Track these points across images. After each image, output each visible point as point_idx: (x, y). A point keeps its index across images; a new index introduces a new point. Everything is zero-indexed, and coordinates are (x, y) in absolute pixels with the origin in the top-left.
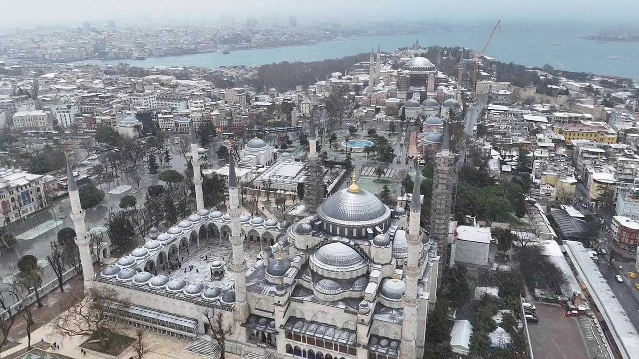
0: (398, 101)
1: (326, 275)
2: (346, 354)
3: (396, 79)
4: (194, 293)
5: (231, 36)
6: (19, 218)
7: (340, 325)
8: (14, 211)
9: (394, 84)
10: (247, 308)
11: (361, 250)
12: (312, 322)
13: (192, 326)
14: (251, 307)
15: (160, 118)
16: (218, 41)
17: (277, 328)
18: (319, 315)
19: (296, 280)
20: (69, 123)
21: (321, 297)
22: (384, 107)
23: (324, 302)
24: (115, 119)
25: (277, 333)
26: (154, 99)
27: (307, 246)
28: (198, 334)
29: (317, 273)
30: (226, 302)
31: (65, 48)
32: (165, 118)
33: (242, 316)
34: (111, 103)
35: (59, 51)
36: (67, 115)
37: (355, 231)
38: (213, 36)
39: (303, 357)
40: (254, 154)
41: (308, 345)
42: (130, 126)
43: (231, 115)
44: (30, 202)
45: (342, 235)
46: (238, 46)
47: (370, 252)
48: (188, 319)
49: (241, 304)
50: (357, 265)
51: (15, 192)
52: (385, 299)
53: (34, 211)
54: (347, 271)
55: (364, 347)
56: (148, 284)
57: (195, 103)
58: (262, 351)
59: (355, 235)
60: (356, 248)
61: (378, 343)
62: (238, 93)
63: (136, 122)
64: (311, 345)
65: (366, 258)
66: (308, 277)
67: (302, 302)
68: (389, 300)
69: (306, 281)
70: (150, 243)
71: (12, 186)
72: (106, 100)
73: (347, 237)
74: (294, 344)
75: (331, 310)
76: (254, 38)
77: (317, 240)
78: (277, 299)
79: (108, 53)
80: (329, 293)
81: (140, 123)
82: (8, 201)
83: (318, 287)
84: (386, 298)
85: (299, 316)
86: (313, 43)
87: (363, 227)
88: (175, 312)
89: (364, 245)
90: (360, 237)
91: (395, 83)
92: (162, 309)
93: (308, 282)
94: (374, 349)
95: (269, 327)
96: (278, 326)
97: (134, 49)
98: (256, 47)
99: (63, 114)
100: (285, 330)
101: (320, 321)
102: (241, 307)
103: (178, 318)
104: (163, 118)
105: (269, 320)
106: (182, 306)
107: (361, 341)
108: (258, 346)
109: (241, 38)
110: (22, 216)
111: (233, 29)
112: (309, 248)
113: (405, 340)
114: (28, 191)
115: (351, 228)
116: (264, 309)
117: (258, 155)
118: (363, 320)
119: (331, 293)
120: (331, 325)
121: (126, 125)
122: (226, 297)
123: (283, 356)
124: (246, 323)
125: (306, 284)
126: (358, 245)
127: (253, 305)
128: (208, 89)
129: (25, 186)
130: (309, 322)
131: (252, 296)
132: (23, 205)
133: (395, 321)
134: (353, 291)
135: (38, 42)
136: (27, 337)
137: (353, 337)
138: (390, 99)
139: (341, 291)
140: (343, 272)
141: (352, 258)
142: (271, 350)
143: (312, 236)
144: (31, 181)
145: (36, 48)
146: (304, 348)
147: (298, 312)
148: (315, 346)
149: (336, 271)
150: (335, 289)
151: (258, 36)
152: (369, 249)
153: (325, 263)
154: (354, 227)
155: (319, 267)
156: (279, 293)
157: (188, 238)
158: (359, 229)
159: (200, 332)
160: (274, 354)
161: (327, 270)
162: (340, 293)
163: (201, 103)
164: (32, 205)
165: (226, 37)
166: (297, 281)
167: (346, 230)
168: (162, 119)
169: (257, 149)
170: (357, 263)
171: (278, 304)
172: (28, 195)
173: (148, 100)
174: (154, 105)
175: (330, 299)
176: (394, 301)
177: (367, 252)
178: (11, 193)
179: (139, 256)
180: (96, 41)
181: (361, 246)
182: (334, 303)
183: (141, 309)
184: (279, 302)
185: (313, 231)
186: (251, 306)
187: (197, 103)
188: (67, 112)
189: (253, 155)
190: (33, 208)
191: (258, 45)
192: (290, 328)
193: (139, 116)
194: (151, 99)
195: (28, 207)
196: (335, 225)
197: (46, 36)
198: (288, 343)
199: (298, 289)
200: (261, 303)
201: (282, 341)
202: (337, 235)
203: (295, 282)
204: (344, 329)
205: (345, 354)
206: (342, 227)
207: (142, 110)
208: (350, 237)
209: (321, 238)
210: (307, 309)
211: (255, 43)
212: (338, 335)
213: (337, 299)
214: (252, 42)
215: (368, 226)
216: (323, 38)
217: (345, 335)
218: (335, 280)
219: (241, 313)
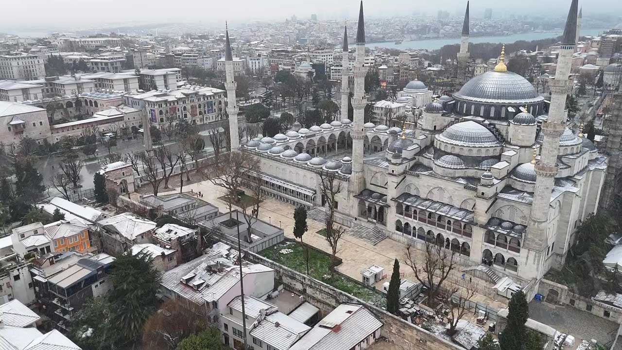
0: (597, 68)
1: (449, 151)
2: (460, 235)
3: (598, 44)
4: (317, 165)
5: (420, 28)
6: (203, 123)
7: (457, 204)
8: (199, 116)
9: (595, 51)
10: (362, 180)
11: (497, 130)
12: (426, 200)
13: (311, 194)
14: (367, 182)
15: (332, 69)
16: (406, 32)
17: (389, 202)
18: (435, 191)
19: (416, 157)
20: (257, 66)
21: (439, 171)
22: (577, 74)
23: (442, 177)
24: (294, 68)
25: (388, 206)
26: (330, 57)
27: (435, 127)
28: (315, 205)
29: (440, 149)
30: (344, 173)
31: (274, 36)
32: (336, 69)
33: (356, 188)
34: (293, 57)
35: (269, 38)
36: (257, 62)
37: (493, 110)
38: (402, 27)
39: (413, 236)
40: (412, 95)
41: (419, 222)
42: (305, 72)
43: (399, 71)
44: (213, 112)
45: (477, 114)
46: (425, 36)
47: (507, 133)
48: (308, 188)
49: (356, 175)
50: (488, 143)
51: (202, 99)
52: (516, 180)
53: (214, 120)
54: (475, 147)
55: (482, 226)
56: (279, 156)
57: (366, 60)
58: (372, 226)
59: (492, 115)
60: (492, 128)
61: (500, 225)
62: (412, 58)
63: (310, 69)
64: (421, 223)
65: (502, 139)
66: (430, 155)
67: (418, 176)
68: (522, 182)
69: (427, 159)
70: (291, 133)
71: (200, 94)
72: (290, 55)
73: (481, 117)
74: (404, 220)
75: (450, 186)
76: (442, 29)
77: (447, 120)
78: (391, 167)
79: (307, 39)
80: (449, 167)
81: (314, 70)
82: (196, 106)
83: (438, 162)
84: (518, 179)
85: (413, 192)
86: (507, 35)
87: (503, 105)
88: (298, 183)
89: (501, 125)
90: (498, 117)
91: (597, 49)
92: (287, 179)
93: (428, 158)
94: (492, 229)
95: (381, 201)
96: (389, 198)
97: (328, 37)
98: (443, 38)
99: (254, 61)
100: (396, 203)
101: (435, 199)
102: (355, 178)
103: (300, 188)
104: (335, 69)
105: (382, 195)
106: (305, 176)
107: (478, 219)
108: (369, 221)
109: (430, 29)
110: (205, 122)
111: (423, 21)
112: (436, 129)
113: (533, 221)
114: (212, 101)
115: (488, 106)
116: (380, 185)
117: (415, 97)
118: (483, 194)
119: (452, 168)
120: (448, 205)
121: (301, 71)
122: (344, 169)
123: (393, 233)
124: (359, 195)
125: (425, 162)
126: (494, 125)
127: (368, 180)
128: (383, 56)
129: (210, 96)
130: (424, 200)
131: (369, 169)
132: (207, 113)
133: (524, 201)
134: (478, 169)
135: (255, 31)
136: (180, 188)
137: (470, 216)
138: (586, 65)
139: (464, 167)
140: (469, 147)
141: (483, 136)
142: (380, 226)
143: (442, 115)
144: (216, 94)
145: (252, 36)
146: (415, 225)
147: (413, 187)
148: (425, 224)
149: (461, 146)
150: (457, 165)
151: (448, 28)
152: (507, 130)
153: (450, 139)
154: (491, 105)
155: (443, 142)
156: (393, 161)
157: (327, 138)
158: (499, 107)
159: (317, 203)
160: (384, 231)
161: (450, 144)
162: (462, 169)
163: (372, 59)
164: (214, 115)
165: (415, 28)
166: (417, 159)
167: (482, 108)
168: (334, 71)
169: (415, 91)
170: (488, 142)
171: (392, 174)
172: (212, 105)
173: (325, 58)
174: (330, 60)
175: (450, 173)
176: (527, 183)
177: (504, 133)
178: (199, 100)
179: (278, 140)
180: (299, 30)
181: (497, 126)
182: (454, 179)
183: (270, 178)
184: (393, 171)
185: (444, 111)
186: (366, 180)
187: (368, 60)
188: (257, 60)
189: (410, 96)
190: (214, 118)
191: (445, 36)
192: (401, 201)
193: (314, 66)
194: (328, 57)
195: (210, 115)
196: (470, 103)
197: (262, 27)
198: (398, 219)
199: (417, 167)
200: (377, 178)
201: (392, 216)
202: (471, 115)
203: (415, 158)
204: (461, 209)
205: (458, 235)
206: (478, 105)
207: (318, 62)
208: (487, 116)
209: (452, 117)
210: (423, 184)
211: (442, 34)
212: (453, 213)
213: (457, 175)
214: (440, 32)
215: (510, 105)
216: (519, 30)
217: (461, 213)
218: (458, 155)
219: (355, 184)
